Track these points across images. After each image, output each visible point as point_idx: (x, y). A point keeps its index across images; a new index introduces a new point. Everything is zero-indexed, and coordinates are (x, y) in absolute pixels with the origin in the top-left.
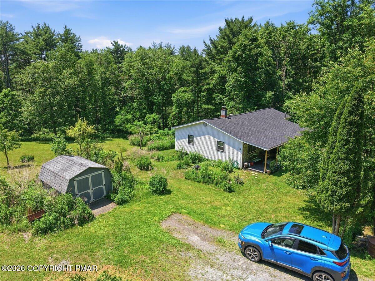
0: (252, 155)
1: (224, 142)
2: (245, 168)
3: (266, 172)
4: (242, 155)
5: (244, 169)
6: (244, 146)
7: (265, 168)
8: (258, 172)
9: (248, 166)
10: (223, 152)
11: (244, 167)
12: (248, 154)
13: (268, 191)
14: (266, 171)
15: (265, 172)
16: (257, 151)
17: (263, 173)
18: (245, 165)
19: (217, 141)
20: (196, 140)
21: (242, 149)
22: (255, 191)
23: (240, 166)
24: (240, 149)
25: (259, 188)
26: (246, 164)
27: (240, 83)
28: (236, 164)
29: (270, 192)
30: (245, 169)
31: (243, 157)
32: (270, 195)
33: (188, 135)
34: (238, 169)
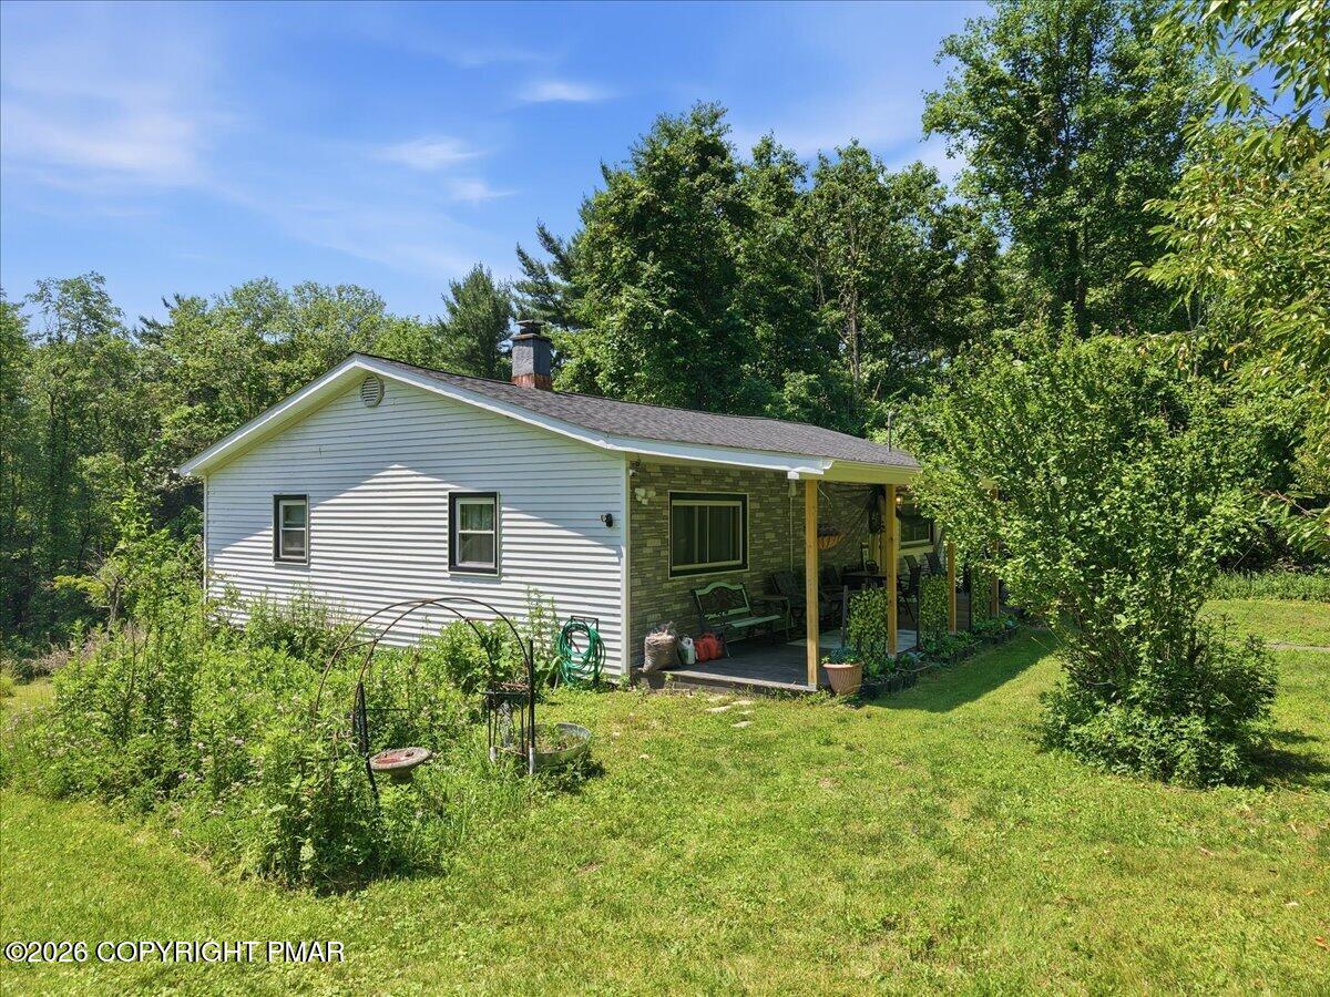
0: (708, 584)
1: (493, 495)
2: (652, 672)
3: (826, 685)
4: (623, 567)
5: (644, 681)
6: (640, 492)
7: (812, 648)
8: (758, 690)
9: (675, 658)
10: (495, 573)
11: (645, 669)
12: (674, 574)
13: (873, 826)
14: (822, 672)
15: (812, 686)
16: (744, 565)
17: (795, 694)
18: (657, 647)
19: (453, 497)
20: (322, 522)
21: (622, 519)
22: (714, 849)
23: (616, 663)
24: (609, 521)
25: (761, 807)
26: (664, 637)
27: (655, 327)
28: (581, 642)
29: (910, 838)
30: (656, 682)
31: (632, 589)
32: (924, 872)
33: (278, 499)
34: (599, 684)
